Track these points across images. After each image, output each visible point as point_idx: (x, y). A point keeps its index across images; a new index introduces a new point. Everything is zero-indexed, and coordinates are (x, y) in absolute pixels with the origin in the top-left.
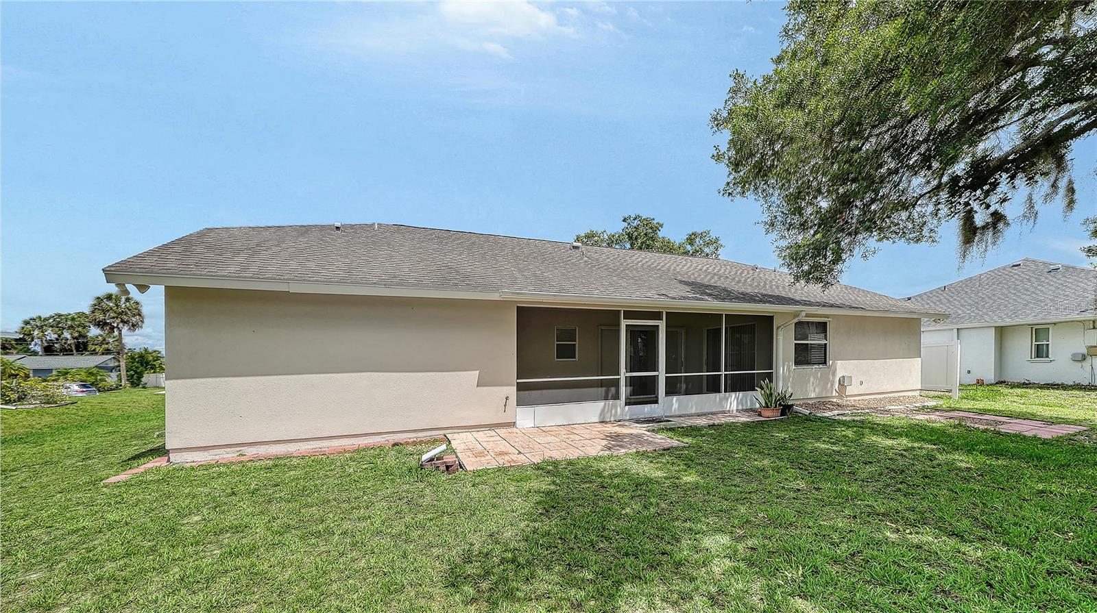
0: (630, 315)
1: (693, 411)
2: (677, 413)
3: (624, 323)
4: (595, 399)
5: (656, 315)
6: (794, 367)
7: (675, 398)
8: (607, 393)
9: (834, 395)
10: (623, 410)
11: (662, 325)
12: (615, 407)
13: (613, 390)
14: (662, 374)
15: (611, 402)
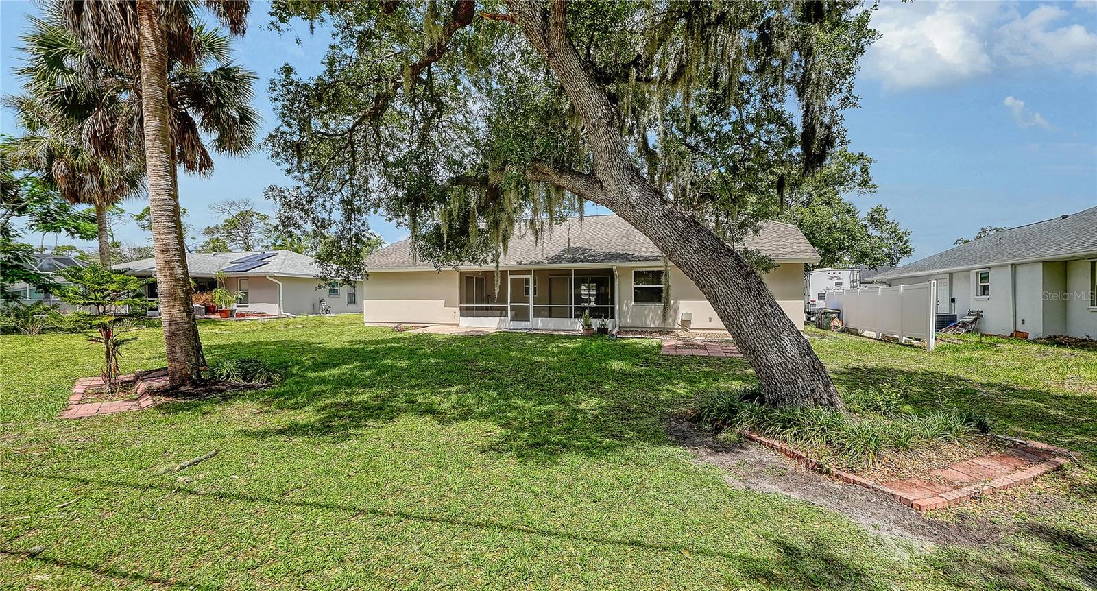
0: (512, 272)
1: (552, 328)
2: (541, 328)
3: (510, 277)
4: (494, 316)
5: (529, 272)
6: (633, 303)
7: (540, 319)
8: (501, 314)
9: (677, 327)
10: (509, 324)
11: (531, 278)
12: (505, 321)
13: (504, 312)
14: (531, 305)
15: (503, 318)
